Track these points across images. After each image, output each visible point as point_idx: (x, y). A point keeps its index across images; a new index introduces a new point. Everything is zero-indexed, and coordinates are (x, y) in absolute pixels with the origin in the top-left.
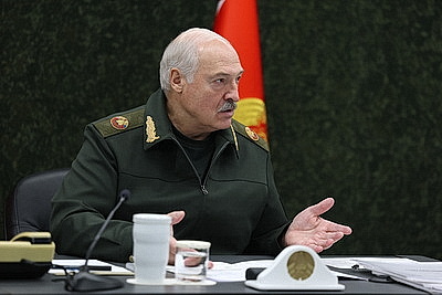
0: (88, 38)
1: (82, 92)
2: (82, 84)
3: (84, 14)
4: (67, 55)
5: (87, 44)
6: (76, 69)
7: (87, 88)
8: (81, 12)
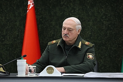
0: (104, 27)
1: (103, 40)
2: (103, 38)
3: (103, 21)
4: (99, 31)
5: (104, 28)
6: (101, 35)
7: (105, 39)
8: (102, 21)
